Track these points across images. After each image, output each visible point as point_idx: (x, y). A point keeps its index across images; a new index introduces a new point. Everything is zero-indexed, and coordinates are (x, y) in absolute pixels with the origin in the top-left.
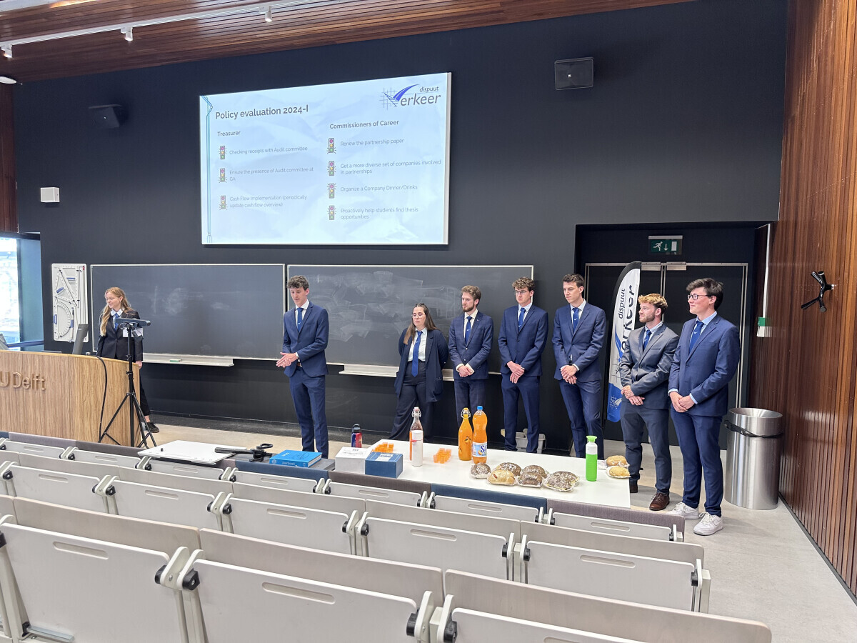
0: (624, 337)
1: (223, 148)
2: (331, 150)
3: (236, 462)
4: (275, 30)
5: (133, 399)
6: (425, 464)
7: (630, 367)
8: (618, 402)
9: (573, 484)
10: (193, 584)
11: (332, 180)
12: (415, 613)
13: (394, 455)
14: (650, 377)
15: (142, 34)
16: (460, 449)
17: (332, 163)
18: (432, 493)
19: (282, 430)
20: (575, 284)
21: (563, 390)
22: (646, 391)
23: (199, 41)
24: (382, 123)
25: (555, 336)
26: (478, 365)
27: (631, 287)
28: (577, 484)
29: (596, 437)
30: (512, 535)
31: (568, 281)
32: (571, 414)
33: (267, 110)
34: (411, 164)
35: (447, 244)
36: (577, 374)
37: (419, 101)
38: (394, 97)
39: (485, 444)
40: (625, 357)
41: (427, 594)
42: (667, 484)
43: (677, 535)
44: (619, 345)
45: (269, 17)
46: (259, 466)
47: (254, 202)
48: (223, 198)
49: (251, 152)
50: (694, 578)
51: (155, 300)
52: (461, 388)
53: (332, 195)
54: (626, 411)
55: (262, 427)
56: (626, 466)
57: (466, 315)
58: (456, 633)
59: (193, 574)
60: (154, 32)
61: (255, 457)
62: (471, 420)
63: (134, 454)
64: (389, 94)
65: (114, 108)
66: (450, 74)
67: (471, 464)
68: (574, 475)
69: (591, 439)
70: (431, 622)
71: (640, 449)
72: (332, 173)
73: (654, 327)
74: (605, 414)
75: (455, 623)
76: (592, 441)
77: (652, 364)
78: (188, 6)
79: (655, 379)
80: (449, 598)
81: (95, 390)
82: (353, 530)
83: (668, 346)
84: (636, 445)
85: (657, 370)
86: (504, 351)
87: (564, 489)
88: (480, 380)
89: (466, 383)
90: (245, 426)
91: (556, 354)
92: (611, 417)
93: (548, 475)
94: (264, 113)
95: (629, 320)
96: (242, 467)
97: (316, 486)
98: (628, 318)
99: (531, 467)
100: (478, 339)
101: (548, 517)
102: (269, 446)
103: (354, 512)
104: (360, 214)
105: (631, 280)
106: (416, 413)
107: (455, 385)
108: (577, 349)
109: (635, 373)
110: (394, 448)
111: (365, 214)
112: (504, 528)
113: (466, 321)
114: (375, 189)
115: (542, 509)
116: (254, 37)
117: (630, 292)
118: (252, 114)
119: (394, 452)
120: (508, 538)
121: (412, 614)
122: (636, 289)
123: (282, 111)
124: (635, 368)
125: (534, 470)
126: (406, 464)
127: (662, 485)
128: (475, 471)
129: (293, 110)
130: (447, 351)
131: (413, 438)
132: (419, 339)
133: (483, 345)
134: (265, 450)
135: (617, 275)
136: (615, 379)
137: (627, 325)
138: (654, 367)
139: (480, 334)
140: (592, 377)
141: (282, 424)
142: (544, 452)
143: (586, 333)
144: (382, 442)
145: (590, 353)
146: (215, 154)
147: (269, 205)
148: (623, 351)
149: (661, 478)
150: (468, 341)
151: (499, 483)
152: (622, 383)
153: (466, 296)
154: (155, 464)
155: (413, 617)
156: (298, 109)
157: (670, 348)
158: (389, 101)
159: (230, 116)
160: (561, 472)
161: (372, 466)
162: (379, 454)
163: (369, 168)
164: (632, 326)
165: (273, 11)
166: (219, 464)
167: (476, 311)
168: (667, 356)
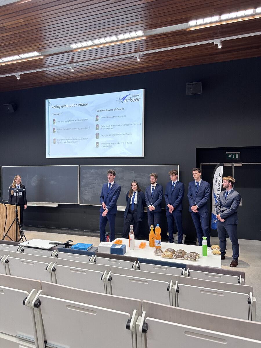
0: (217, 194)
1: (54, 120)
2: (97, 120)
3: (58, 248)
4: (75, 74)
5: (17, 221)
6: (135, 249)
7: (220, 207)
8: (216, 221)
9: (197, 257)
10: (38, 305)
11: (97, 132)
12: (130, 319)
13: (123, 245)
14: (228, 211)
15: (23, 76)
16: (150, 242)
17: (97, 125)
18: (138, 262)
19: (77, 233)
20: (198, 171)
21: (192, 215)
22: (227, 217)
23: (45, 79)
24: (117, 109)
25: (189, 193)
26: (157, 206)
27: (219, 173)
28: (199, 258)
29: (206, 238)
30: (171, 281)
31: (195, 170)
32: (196, 226)
33: (72, 105)
34: (129, 125)
35: (144, 156)
36: (198, 209)
37: (132, 100)
38: (122, 99)
39: (160, 240)
40: (218, 202)
41: (135, 311)
42: (237, 256)
43: (241, 280)
44: (215, 197)
45: (73, 69)
46: (67, 250)
47: (67, 141)
48: (54, 139)
49: (65, 121)
50: (249, 301)
51: (27, 180)
52: (150, 215)
53: (97, 138)
54: (219, 225)
55: (69, 232)
56: (219, 249)
57: (152, 185)
58: (147, 328)
59: (38, 301)
60: (28, 76)
61: (66, 246)
62: (154, 230)
63: (17, 245)
64: (120, 98)
65: (12, 105)
66: (144, 89)
67: (154, 249)
68: (198, 254)
69: (205, 238)
70: (137, 323)
71: (226, 241)
72: (97, 129)
73: (229, 190)
74: (210, 226)
75: (147, 324)
76: (205, 239)
77: (229, 206)
78: (41, 66)
79: (230, 212)
80: (144, 313)
81: (2, 217)
82: (105, 279)
83: (235, 198)
84: (224, 239)
85: (231, 208)
86: (167, 200)
87: (193, 260)
88: (158, 212)
89: (152, 213)
90: (62, 231)
91: (189, 201)
92: (213, 227)
93: (187, 254)
94: (71, 106)
95: (219, 187)
96: (60, 250)
97: (90, 259)
98: (219, 186)
99: (180, 250)
100: (157, 195)
101: (187, 272)
102: (71, 241)
103: (106, 271)
104: (108, 145)
105: (219, 171)
106: (131, 227)
107: (148, 214)
108: (197, 199)
109: (222, 209)
110: (122, 242)
111: (111, 145)
112: (168, 278)
113: (152, 188)
114: (115, 135)
115: (184, 268)
116: (66, 77)
117: (219, 176)
118: (66, 106)
119: (123, 244)
120: (170, 283)
121: (129, 320)
122: (221, 174)
123: (78, 105)
124: (222, 207)
125: (181, 252)
126: (128, 249)
127: (235, 256)
128: (156, 252)
129: (82, 105)
130: (145, 200)
131: (130, 238)
132: (134, 195)
133: (159, 197)
134: (70, 243)
135: (214, 168)
136: (214, 212)
137: (218, 189)
138: (230, 207)
139: (157, 193)
140: (204, 210)
141: (77, 230)
142: (185, 244)
143: (201, 193)
144: (118, 239)
145: (204, 200)
146: (51, 122)
147: (73, 142)
148: (217, 200)
149: (235, 253)
150: (153, 196)
151: (166, 257)
152: (217, 214)
153: (152, 177)
154: (25, 249)
155: (129, 321)
156: (84, 104)
157: (236, 199)
158: (120, 101)
159: (57, 107)
160: (192, 253)
161: (113, 250)
162: (116, 245)
163: (112, 127)
164: (220, 189)
165: (74, 67)
166: (51, 249)
167: (156, 184)
168: (235, 202)
